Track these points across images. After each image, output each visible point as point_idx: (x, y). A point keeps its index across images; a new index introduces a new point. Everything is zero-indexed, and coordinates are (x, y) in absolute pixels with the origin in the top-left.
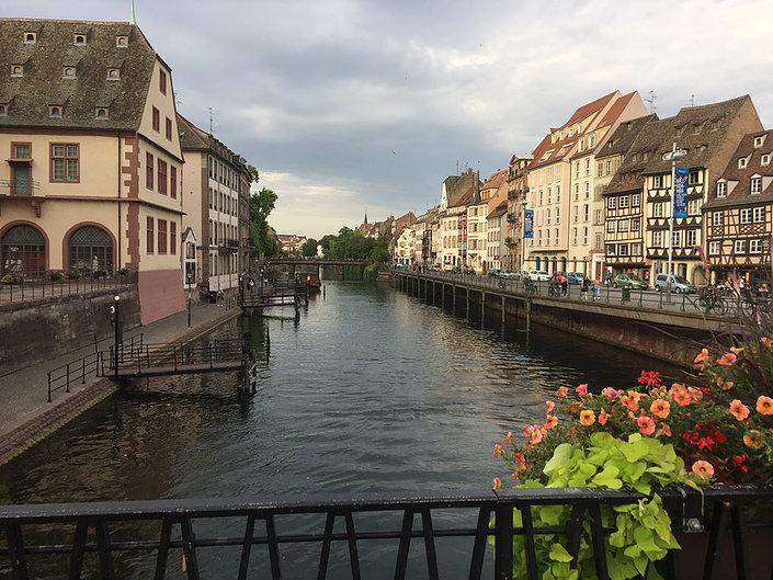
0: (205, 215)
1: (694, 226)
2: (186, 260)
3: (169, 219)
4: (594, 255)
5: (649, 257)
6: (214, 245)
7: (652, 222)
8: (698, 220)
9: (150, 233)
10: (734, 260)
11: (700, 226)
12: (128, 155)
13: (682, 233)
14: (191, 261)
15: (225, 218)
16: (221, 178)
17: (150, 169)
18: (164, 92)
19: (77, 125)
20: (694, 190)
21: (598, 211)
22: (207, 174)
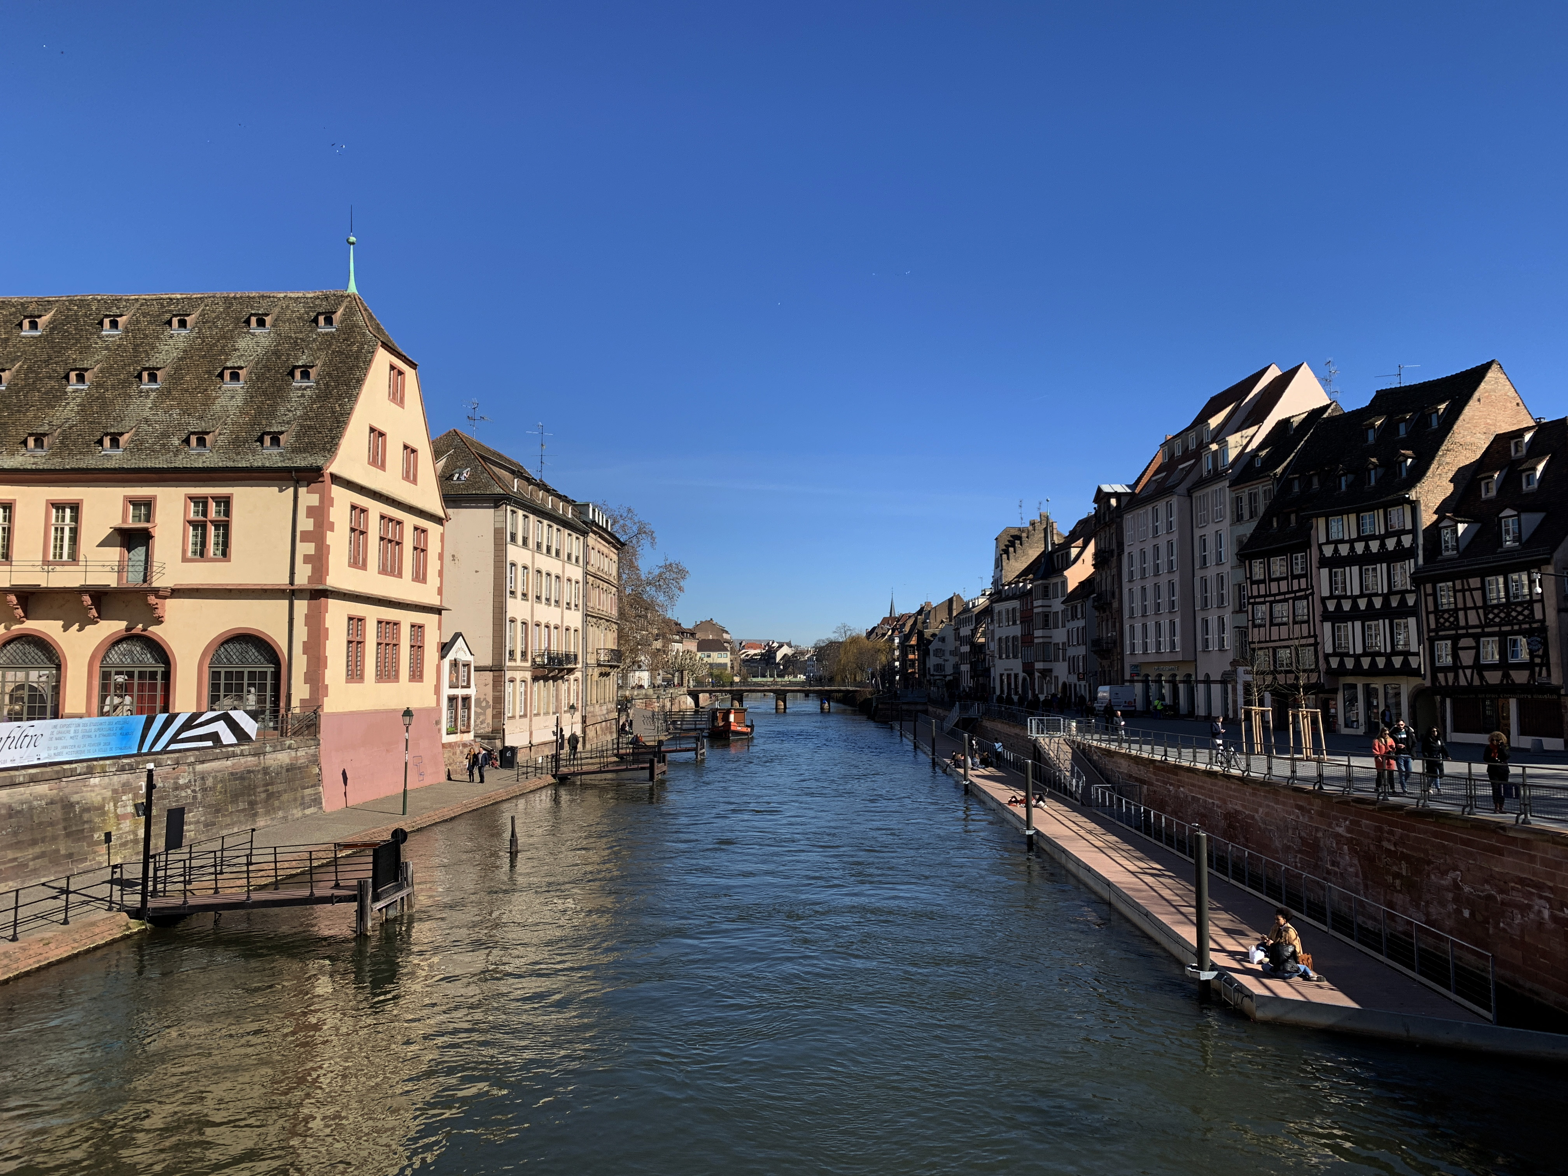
0: (499, 610)
1: (1404, 611)
2: (447, 692)
3: (407, 618)
4: (1241, 669)
5: (1330, 671)
6: (519, 663)
7: (1331, 606)
8: (1411, 600)
9: (355, 644)
10: (1482, 678)
11: (1413, 612)
12: (311, 511)
13: (1382, 624)
14: (460, 692)
15: (547, 614)
16: (539, 546)
17: (358, 532)
18: (401, 403)
19: (230, 464)
20: (1399, 542)
21: (1240, 587)
22: (501, 540)
